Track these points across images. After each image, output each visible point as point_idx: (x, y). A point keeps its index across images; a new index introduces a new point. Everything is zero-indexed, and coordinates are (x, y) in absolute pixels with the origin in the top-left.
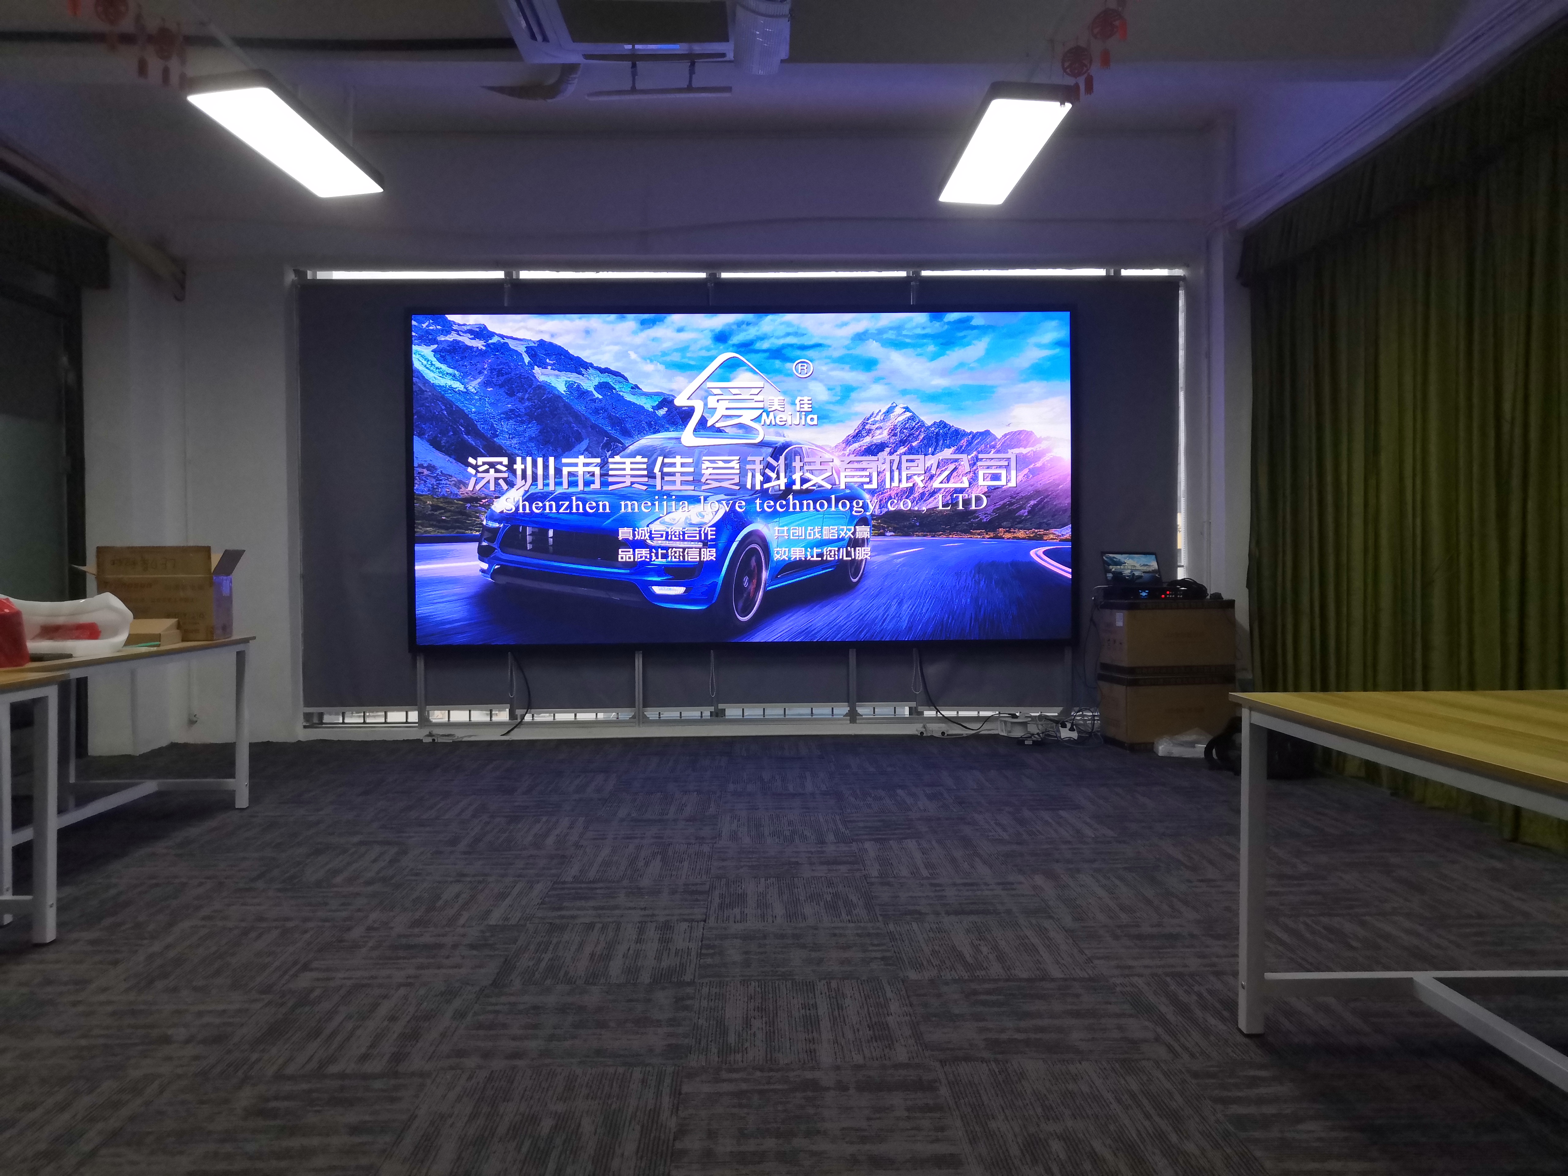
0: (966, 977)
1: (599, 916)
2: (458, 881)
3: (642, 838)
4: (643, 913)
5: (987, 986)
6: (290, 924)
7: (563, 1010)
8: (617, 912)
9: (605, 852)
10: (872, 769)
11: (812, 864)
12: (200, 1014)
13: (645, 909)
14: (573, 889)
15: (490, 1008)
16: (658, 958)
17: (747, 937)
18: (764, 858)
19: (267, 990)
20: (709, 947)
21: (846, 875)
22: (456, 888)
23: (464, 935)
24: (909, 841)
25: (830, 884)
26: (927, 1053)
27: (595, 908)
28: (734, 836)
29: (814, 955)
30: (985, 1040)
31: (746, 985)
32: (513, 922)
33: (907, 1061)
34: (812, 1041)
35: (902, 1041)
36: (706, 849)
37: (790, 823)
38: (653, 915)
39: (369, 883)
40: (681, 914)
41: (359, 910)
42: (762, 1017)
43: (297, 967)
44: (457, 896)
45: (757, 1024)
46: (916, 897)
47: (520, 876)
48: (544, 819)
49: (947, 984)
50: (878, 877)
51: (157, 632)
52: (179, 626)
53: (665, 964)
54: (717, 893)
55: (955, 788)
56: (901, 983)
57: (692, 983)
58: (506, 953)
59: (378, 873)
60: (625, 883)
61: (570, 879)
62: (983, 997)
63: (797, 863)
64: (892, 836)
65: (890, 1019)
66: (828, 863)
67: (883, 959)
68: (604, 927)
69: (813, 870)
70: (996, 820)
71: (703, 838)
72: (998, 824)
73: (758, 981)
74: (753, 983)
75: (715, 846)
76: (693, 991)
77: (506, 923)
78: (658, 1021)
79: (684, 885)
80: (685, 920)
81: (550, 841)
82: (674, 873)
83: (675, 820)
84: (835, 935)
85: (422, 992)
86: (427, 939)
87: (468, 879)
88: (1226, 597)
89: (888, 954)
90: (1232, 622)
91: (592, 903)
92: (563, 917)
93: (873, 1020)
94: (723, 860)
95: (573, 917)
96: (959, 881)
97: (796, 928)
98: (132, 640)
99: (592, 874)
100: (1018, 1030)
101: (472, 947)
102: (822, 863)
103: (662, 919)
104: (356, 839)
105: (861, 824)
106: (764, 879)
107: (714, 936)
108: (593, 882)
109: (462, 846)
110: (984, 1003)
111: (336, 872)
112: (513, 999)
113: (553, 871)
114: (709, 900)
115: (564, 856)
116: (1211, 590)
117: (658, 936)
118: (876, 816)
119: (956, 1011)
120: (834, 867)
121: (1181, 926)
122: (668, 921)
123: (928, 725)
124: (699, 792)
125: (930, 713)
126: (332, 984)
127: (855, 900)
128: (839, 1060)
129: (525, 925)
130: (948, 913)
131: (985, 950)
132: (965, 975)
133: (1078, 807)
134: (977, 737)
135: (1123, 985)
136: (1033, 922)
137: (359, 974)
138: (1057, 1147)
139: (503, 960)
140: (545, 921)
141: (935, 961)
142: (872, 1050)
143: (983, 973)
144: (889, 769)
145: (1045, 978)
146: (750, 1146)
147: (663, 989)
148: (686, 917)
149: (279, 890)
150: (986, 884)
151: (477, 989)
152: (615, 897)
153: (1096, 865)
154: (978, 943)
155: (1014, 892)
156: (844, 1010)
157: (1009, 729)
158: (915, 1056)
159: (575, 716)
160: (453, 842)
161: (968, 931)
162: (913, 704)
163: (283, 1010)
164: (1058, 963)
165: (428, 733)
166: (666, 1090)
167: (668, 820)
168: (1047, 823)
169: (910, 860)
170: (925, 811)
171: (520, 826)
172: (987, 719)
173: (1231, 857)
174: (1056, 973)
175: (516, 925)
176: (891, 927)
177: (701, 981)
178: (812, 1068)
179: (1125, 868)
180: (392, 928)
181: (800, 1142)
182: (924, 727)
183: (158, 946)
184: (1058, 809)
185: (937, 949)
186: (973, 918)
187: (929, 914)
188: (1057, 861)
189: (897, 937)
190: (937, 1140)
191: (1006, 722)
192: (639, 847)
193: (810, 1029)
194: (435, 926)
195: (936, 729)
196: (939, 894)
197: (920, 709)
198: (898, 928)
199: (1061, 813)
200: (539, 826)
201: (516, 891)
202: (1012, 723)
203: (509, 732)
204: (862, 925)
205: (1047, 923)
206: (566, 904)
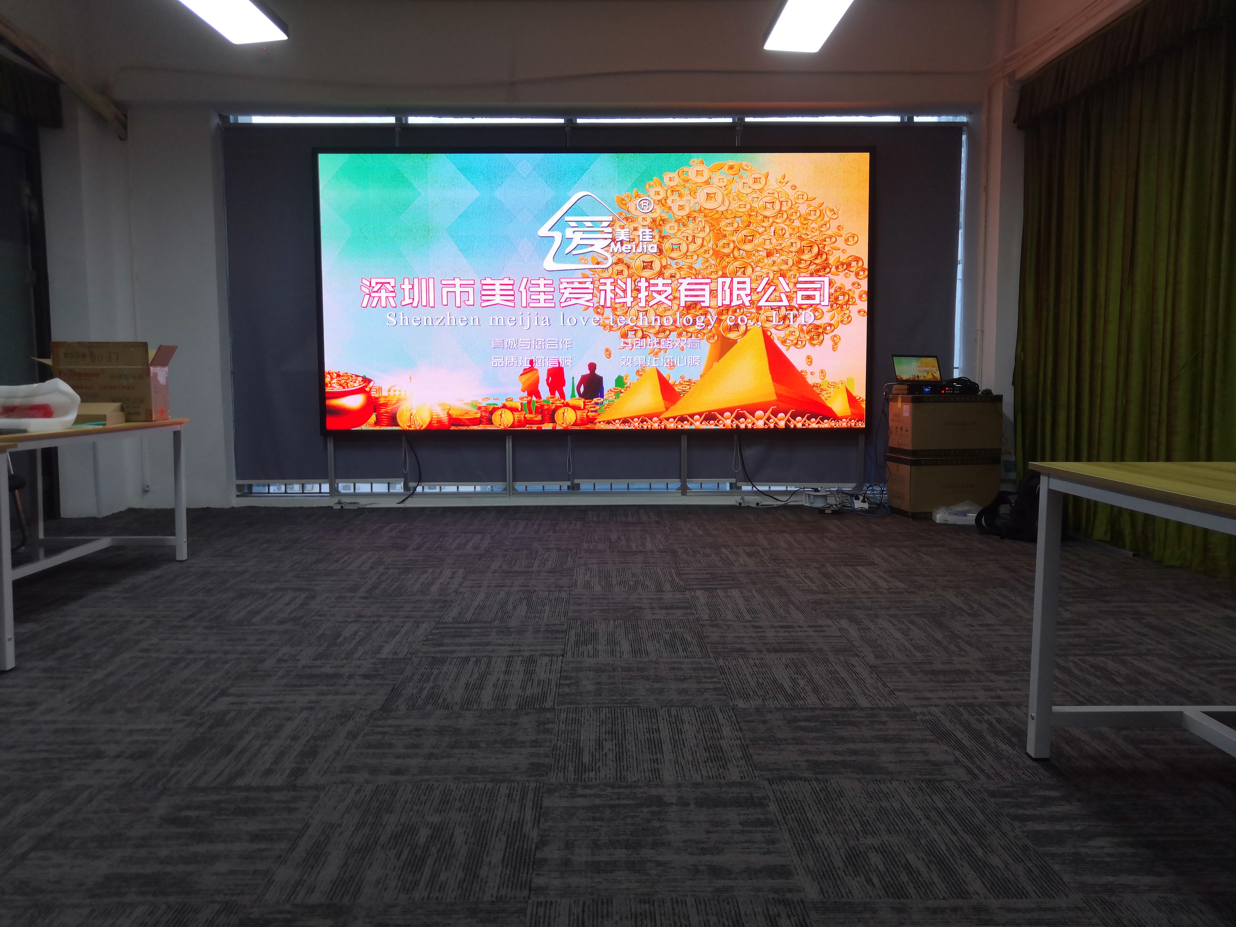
0: (787, 706)
1: (474, 651)
2: (357, 621)
3: (511, 586)
4: (510, 648)
5: (805, 714)
6: (213, 657)
7: (441, 731)
8: (489, 648)
9: (480, 598)
10: (700, 532)
11: (652, 608)
12: (131, 732)
13: (513, 645)
14: (453, 628)
15: (379, 730)
16: (524, 688)
17: (599, 670)
18: (613, 603)
19: (190, 712)
20: (566, 678)
21: (681, 618)
22: (353, 628)
23: (359, 667)
24: (733, 590)
25: (668, 625)
26: (757, 774)
27: (470, 644)
28: (587, 585)
29: (657, 685)
30: (807, 761)
31: (598, 711)
32: (401, 656)
33: (739, 780)
34: (656, 761)
35: (734, 761)
36: (564, 595)
37: (634, 575)
38: (520, 651)
39: (280, 622)
40: (543, 650)
41: (271, 645)
42: (612, 740)
43: (217, 693)
44: (355, 634)
45: (608, 746)
46: (741, 637)
47: (407, 617)
49: (771, 712)
50: (708, 620)
51: (103, 413)
52: (122, 409)
53: (529, 692)
54: (573, 632)
55: (769, 547)
56: (731, 711)
58: (394, 682)
59: (290, 614)
60: (496, 623)
61: (451, 620)
62: (803, 724)
63: (640, 608)
64: (719, 586)
65: (723, 743)
66: (666, 608)
67: (715, 689)
68: (478, 661)
69: (653, 614)
70: (805, 573)
71: (561, 586)
72: (808, 578)
73: (608, 708)
74: (604, 710)
75: (572, 593)
76: (553, 717)
77: (395, 657)
78: (524, 742)
79: (546, 625)
80: (547, 655)
81: (434, 588)
82: (537, 615)
83: (539, 572)
84: (674, 669)
85: (321, 715)
86: (327, 670)
87: (365, 619)
88: (995, 392)
89: (719, 686)
90: (1000, 414)
91: (468, 640)
92: (442, 652)
93: (709, 743)
94: (579, 605)
95: (453, 652)
96: (777, 624)
97: (640, 662)
98: (80, 419)
99: (469, 616)
100: (835, 753)
101: (366, 677)
102: (661, 608)
103: (526, 654)
104: (273, 586)
105: (692, 576)
106: (612, 621)
107: (570, 669)
108: (470, 622)
109: (361, 592)
110: (803, 729)
112: (398, 722)
113: (437, 613)
114: (567, 638)
115: (445, 601)
116: (983, 387)
117: (524, 668)
118: (705, 570)
119: (780, 735)
120: (672, 611)
121: (968, 663)
122: (531, 656)
123: (745, 497)
124: (558, 549)
125: (747, 488)
126: (245, 707)
127: (689, 639)
128: (679, 778)
129: (411, 659)
130: (769, 651)
131: (802, 682)
132: (786, 704)
133: (873, 564)
134: (785, 507)
135: (923, 714)
136: (842, 659)
137: (268, 699)
138: (876, 859)
139: (391, 688)
140: (428, 655)
141: (760, 692)
142: (709, 770)
143: (802, 702)
144: (714, 532)
145: (855, 707)
146: (603, 856)
147: (527, 714)
148: (547, 652)
149: (206, 628)
150: (799, 627)
151: (368, 713)
152: (488, 635)
153: (892, 611)
154: (796, 676)
155: (824, 634)
156: (683, 735)
157: (812, 501)
158: (746, 774)
159: (458, 488)
160: (354, 589)
161: (787, 666)
162: (733, 480)
163: (201, 730)
164: (865, 694)
165: (337, 501)
166: (529, 804)
167: (532, 572)
168: (848, 576)
169: (734, 606)
170: (745, 566)
171: (410, 576)
172: (794, 493)
173: (1005, 606)
174: (864, 703)
175: (403, 659)
176: (721, 662)
177: (560, 707)
178: (657, 786)
179: (916, 614)
180: (299, 660)
181: (647, 853)
182: (742, 499)
183: (99, 675)
184: (856, 565)
185: (761, 681)
186: (791, 655)
187: (752, 651)
188: (859, 608)
189: (726, 671)
190: (769, 852)
191: (809, 495)
192: (508, 594)
193: (654, 750)
194: (335, 659)
195: (752, 501)
196: (760, 634)
197: (739, 484)
198: (727, 663)
199: (859, 568)
200: (425, 576)
201: (403, 631)
202: (815, 496)
203: (403, 501)
204: (696, 660)
205: (854, 661)
206: (446, 641)
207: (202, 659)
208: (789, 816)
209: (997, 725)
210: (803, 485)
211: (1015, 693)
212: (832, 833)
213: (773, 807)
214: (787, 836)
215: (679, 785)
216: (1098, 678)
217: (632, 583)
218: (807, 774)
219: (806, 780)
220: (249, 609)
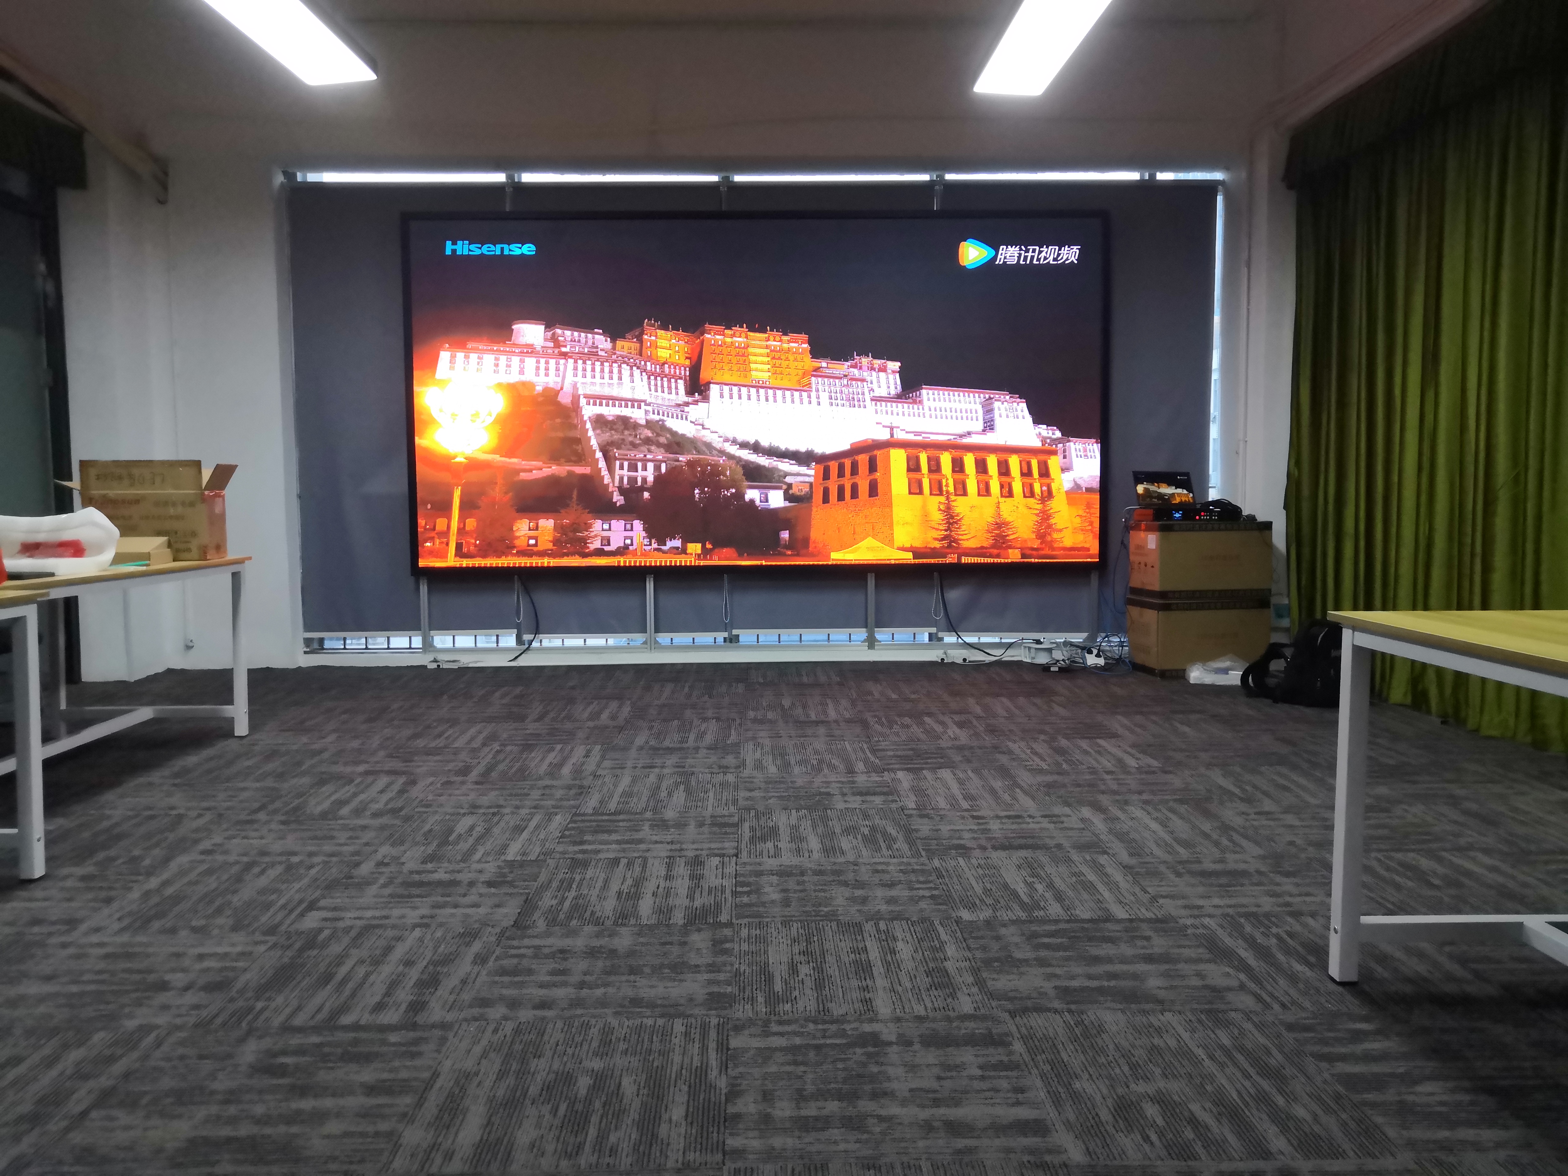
0: (1024, 918)
1: (624, 850)
2: (473, 813)
3: (663, 767)
4: (669, 847)
5: (1047, 927)
6: (295, 859)
7: (592, 953)
8: (643, 846)
9: (625, 781)
10: (894, 696)
11: (844, 795)
12: (201, 957)
13: (672, 843)
14: (594, 821)
15: (513, 952)
16: (691, 897)
17: (784, 873)
18: (793, 788)
19: (272, 930)
20: (743, 884)
21: (882, 806)
22: (467, 821)
23: (480, 872)
24: (943, 770)
25: (866, 816)
26: (994, 1004)
27: (618, 842)
28: (759, 765)
29: (858, 893)
30: (1056, 987)
31: (788, 926)
32: (532, 857)
33: (972, 1012)
34: (866, 989)
35: (964, 988)
36: (731, 778)
37: (816, 752)
39: (375, 815)
40: (710, 849)
41: (367, 844)
42: (809, 962)
43: (304, 906)
44: (472, 828)
45: (804, 970)
46: (958, 831)
47: (535, 807)
48: (559, 747)
49: (1004, 925)
50: (915, 809)
51: (146, 550)
52: (169, 545)
53: (698, 903)
54: (746, 825)
55: (984, 716)
56: (955, 924)
57: (729, 924)
58: (527, 891)
59: (386, 804)
60: (649, 815)
61: (590, 811)
62: (1046, 940)
63: (828, 794)
64: (924, 766)
65: (948, 965)
66: (861, 794)
67: (932, 897)
68: (630, 864)
69: (846, 801)
70: (1032, 748)
71: (727, 767)
72: (1036, 754)
73: (801, 921)
74: (795, 924)
75: (741, 775)
76: (731, 934)
77: (525, 859)
78: (697, 966)
79: (711, 817)
80: (717, 855)
81: (566, 770)
82: (700, 804)
83: (697, 749)
84: (877, 871)
85: (439, 934)
86: (441, 875)
87: (482, 811)
88: (1261, 518)
89: (936, 892)
90: (1268, 544)
91: (614, 837)
92: (584, 852)
93: (930, 965)
94: (751, 790)
95: (598, 852)
96: (1001, 814)
97: (835, 863)
98: (119, 559)
99: (612, 806)
100: (1090, 977)
101: (490, 884)
102: (854, 794)
103: (690, 854)
104: (361, 768)
105: (891, 753)
106: (795, 811)
107: (748, 872)
108: (615, 814)
109: (474, 775)
110: (1047, 946)
111: (342, 803)
112: (537, 942)
113: (572, 802)
114: (739, 833)
115: (581, 787)
116: (1246, 511)
117: (688, 872)
118: (906, 745)
119: (1018, 955)
120: (869, 798)
121: (1246, 862)
122: (696, 856)
123: (949, 652)
124: (718, 719)
125: (950, 639)
126: (341, 924)
127: (894, 833)
128: (898, 1011)
129: (545, 861)
130: (995, 848)
131: (1040, 887)
132: (1023, 915)
133: (1114, 736)
134: (999, 663)
135: (1194, 926)
136: (1088, 858)
137: (369, 914)
138: (1151, 1111)
139: (524, 898)
140: (567, 856)
141: (989, 901)
142: (934, 1000)
143: (1042, 913)
144: (913, 696)
145: (1109, 918)
146: (811, 1110)
147: (699, 930)
148: (716, 851)
149: (283, 823)
150: (1030, 816)
151: (498, 930)
152: (639, 831)
153: (1145, 797)
154: (1032, 880)
155: (1062, 826)
156: (898, 955)
157: (1033, 655)
158: (981, 1006)
159: (585, 641)
160: (465, 771)
161: (1019, 867)
162: (933, 630)
163: (289, 953)
164: (1121, 902)
165: (432, 659)
166: (712, 1045)
167: (688, 748)
168: (1086, 752)
169: (947, 791)
170: (956, 739)
171: (533, 755)
172: (1010, 645)
173: (1286, 788)
174: (1120, 913)
175: (536, 861)
176: (936, 863)
177: (739, 921)
178: (871, 1021)
179: (1175, 800)
180: (403, 864)
181: (866, 1106)
182: (945, 653)
183: (153, 883)
184: (1095, 738)
185: (988, 886)
186: (1023, 853)
187: (975, 849)
188: (1103, 792)
189: (944, 873)
190: (1018, 1103)
191: (1029, 648)
192: (660, 778)
193: (862, 975)
194: (449, 861)
195: (957, 656)
196: (983, 827)
197: (940, 635)
198: (944, 864)
199: (1099, 741)
200: (552, 755)
201: (533, 824)
202: (1036, 649)
203: (516, 658)
204: (905, 860)
205: (1103, 859)
206: (588, 837)
207: (280, 863)
208: (1039, 1057)
209: (1289, 940)
210: (1021, 635)
211: (1308, 899)
212: (1094, 1077)
213: (1018, 1046)
214: (1039, 1083)
215: (898, 1020)
216: (1409, 878)
217: (815, 763)
218: (1057, 1004)
219: (1056, 1011)
220: (333, 798)
